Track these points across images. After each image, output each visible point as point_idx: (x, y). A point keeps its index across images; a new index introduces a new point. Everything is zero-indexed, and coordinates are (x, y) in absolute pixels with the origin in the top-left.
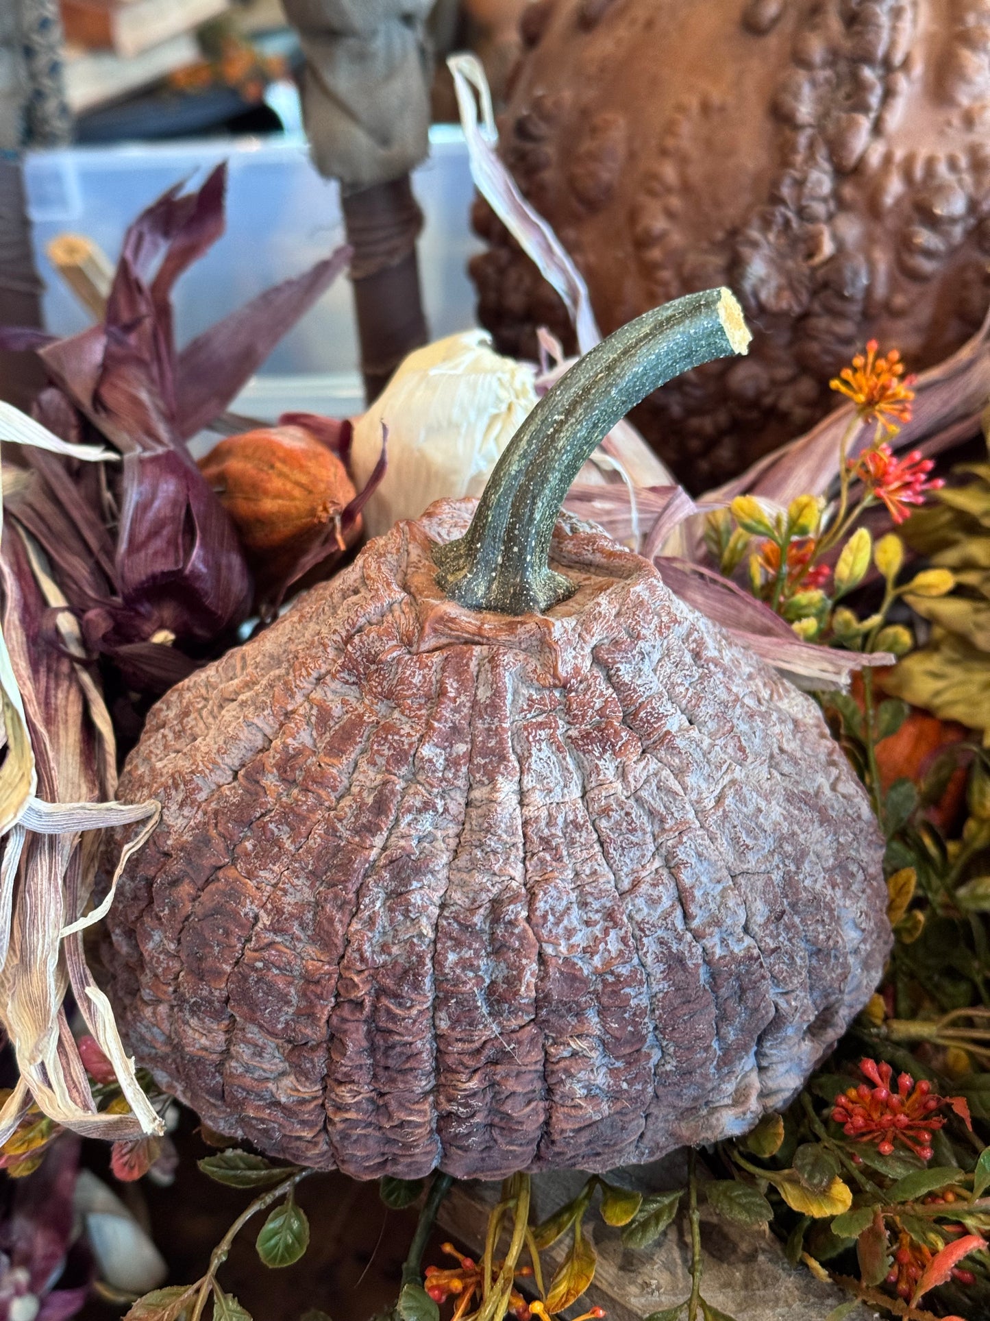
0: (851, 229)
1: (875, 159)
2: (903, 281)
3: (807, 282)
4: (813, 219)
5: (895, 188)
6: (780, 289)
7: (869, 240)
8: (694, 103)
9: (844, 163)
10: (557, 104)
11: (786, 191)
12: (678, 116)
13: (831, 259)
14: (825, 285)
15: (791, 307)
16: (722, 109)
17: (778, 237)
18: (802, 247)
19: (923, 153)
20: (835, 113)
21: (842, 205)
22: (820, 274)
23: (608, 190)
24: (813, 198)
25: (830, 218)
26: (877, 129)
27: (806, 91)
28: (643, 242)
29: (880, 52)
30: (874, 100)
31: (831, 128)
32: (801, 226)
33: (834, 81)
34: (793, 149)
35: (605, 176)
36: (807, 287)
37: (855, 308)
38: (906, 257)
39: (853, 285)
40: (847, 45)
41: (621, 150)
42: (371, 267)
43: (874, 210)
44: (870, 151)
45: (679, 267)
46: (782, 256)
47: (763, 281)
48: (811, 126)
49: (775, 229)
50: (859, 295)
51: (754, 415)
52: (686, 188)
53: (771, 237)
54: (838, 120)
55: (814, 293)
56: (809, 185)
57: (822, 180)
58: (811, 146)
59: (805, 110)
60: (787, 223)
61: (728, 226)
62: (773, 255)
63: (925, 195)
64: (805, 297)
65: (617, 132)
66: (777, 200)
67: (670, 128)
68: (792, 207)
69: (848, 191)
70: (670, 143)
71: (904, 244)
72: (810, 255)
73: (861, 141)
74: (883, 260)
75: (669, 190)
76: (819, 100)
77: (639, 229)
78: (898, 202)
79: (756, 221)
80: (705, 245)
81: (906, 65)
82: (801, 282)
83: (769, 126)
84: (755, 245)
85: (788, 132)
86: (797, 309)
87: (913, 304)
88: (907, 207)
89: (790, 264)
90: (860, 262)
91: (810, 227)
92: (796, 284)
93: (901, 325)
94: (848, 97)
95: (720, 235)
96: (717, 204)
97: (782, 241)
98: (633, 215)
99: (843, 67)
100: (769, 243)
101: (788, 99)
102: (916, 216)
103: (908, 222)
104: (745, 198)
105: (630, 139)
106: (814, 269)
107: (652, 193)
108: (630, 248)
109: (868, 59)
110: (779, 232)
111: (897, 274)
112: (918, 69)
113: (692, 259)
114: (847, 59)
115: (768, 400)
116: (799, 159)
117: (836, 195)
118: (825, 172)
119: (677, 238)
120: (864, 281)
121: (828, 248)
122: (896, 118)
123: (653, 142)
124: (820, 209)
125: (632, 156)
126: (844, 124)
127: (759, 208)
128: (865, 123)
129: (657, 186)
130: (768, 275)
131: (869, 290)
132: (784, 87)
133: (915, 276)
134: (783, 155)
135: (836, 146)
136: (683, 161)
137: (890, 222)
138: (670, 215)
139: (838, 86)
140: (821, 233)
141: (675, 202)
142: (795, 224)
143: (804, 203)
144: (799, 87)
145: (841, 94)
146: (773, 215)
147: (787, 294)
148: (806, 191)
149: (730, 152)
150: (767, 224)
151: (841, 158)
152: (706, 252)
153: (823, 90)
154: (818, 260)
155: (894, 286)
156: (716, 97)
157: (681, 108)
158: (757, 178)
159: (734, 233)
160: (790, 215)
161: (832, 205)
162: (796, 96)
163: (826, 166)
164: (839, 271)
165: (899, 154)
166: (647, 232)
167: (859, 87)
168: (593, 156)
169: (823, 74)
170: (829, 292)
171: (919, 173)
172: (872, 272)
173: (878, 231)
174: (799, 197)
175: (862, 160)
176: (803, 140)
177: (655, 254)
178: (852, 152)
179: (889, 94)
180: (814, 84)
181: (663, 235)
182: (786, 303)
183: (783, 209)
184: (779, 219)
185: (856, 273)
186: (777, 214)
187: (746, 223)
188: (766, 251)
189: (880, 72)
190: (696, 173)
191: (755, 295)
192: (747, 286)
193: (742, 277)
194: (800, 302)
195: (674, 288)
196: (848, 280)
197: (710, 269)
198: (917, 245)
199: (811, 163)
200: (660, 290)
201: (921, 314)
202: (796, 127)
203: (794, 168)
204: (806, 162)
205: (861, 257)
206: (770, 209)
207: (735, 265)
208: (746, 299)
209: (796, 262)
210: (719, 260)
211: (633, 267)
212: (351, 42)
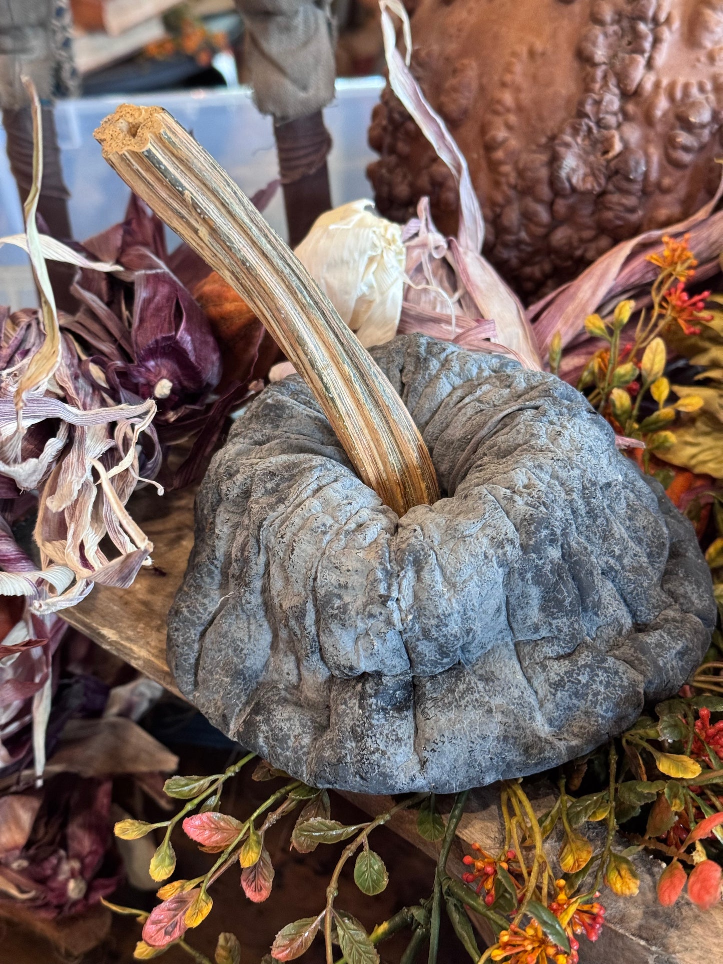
0: (633, 133)
1: (648, 86)
2: (670, 168)
3: (604, 170)
4: (607, 127)
5: (662, 105)
6: (585, 175)
7: (646, 140)
8: (524, 51)
9: (628, 88)
10: (429, 54)
11: (589, 108)
12: (513, 60)
13: (620, 154)
14: (617, 172)
15: (593, 187)
16: (543, 54)
17: (583, 140)
18: (599, 146)
19: (681, 81)
20: (621, 55)
21: (627, 117)
22: (613, 164)
23: (465, 112)
24: (607, 113)
25: (619, 126)
26: (649, 65)
27: (601, 40)
28: (491, 147)
29: (650, 13)
30: (647, 45)
31: (618, 65)
32: (599, 132)
33: (620, 32)
34: (593, 80)
35: (464, 102)
36: (604, 174)
37: (637, 187)
38: (671, 151)
39: (636, 171)
40: (628, 8)
41: (474, 85)
42: (296, 175)
43: (648, 120)
44: (645, 79)
45: (516, 164)
46: (587, 153)
47: (574, 170)
48: (604, 63)
49: (582, 134)
50: (640, 178)
51: (569, 263)
52: (520, 109)
53: (579, 140)
54: (623, 60)
55: (609, 178)
56: (604, 103)
57: (612, 100)
58: (605, 77)
59: (600, 54)
60: (590, 130)
61: (549, 133)
62: (581, 152)
63: (683, 109)
64: (603, 181)
65: (472, 71)
66: (582, 114)
67: (508, 69)
68: (592, 118)
69: (631, 108)
70: (508, 78)
71: (669, 143)
72: (606, 152)
73: (638, 73)
74: (656, 154)
75: (508, 110)
76: (610, 46)
77: (487, 137)
78: (665, 114)
79: (568, 130)
80: (534, 147)
81: (668, 21)
82: (599, 170)
83: (576, 65)
84: (567, 145)
85: (589, 69)
86: (597, 189)
87: (677, 183)
88: (671, 118)
89: (592, 158)
90: (640, 155)
91: (605, 132)
92: (597, 172)
93: (668, 198)
94: (630, 43)
95: (543, 140)
96: (541, 118)
97: (587, 142)
98: (484, 129)
99: (625, 23)
100: (577, 144)
101: (588, 46)
102: (678, 124)
103: (672, 128)
104: (561, 115)
105: (481, 76)
106: (608, 161)
107: (497, 113)
108: (482, 152)
109: (643, 18)
110: (584, 136)
111: (665, 163)
112: (676, 24)
113: (525, 158)
114: (628, 17)
115: (578, 253)
116: (597, 86)
117: (623, 111)
118: (615, 95)
119: (514, 143)
120: (643, 168)
121: (618, 147)
122: (661, 58)
123: (496, 78)
124: (612, 120)
125: (482, 89)
126: (627, 62)
127: (571, 120)
128: (642, 61)
129: (499, 108)
130: (578, 166)
131: (646, 175)
132: (586, 38)
133: (678, 165)
134: (586, 85)
135: (622, 78)
136: (517, 90)
137: (660, 128)
138: (509, 127)
139: (623, 36)
140: (613, 136)
141: (512, 119)
142: (595, 130)
143: (601, 116)
144: (596, 37)
145: (624, 42)
146: (580, 125)
147: (590, 179)
148: (603, 107)
149: (549, 83)
150: (576, 131)
151: (626, 85)
152: (534, 152)
153: (612, 39)
154: (611, 155)
155: (663, 172)
156: (539, 46)
157: (514, 54)
158: (569, 101)
159: (553, 138)
160: (592, 124)
161: (620, 117)
162: (594, 44)
163: (616, 91)
164: (626, 162)
165: (665, 82)
166: (494, 139)
167: (637, 36)
168: (455, 89)
169: (612, 29)
170: (619, 177)
171: (678, 94)
172: (648, 163)
173: (652, 134)
174: (597, 113)
175: (640, 85)
176: (599, 73)
177: (499, 154)
178: (632, 81)
179: (657, 41)
180: (606, 35)
181: (505, 141)
182: (589, 185)
183: (586, 120)
184: (585, 128)
185: (637, 163)
186: (583, 123)
187: (561, 131)
188: (576, 149)
189: (651, 26)
190: (526, 98)
191: (569, 180)
192: (563, 174)
193: (560, 167)
194: (599, 184)
195: (513, 178)
196: (633, 168)
197: (537, 164)
198: (679, 143)
199: (605, 89)
200: (503, 180)
201: (682, 190)
202: (595, 65)
203: (595, 93)
204: (601, 88)
205: (641, 153)
206: (578, 121)
207: (554, 160)
208: (562, 183)
209: (596, 157)
210: (544, 157)
211: (484, 164)
212: (280, 19)
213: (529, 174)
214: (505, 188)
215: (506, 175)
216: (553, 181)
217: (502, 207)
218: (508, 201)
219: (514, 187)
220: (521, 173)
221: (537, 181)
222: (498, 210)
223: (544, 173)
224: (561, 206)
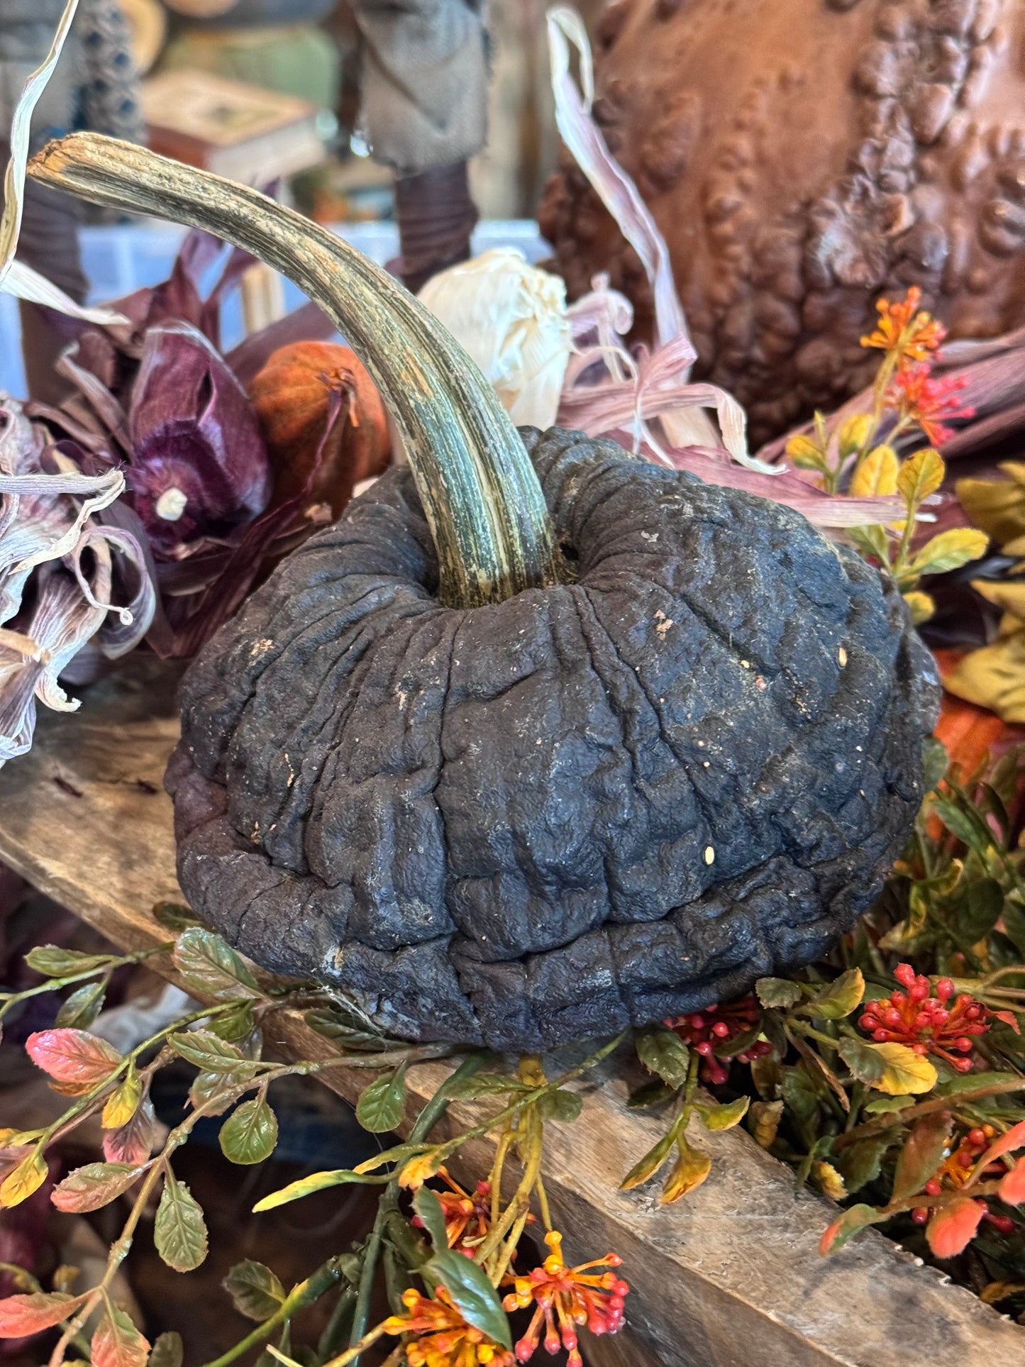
0: (932, 201)
1: (957, 132)
2: (985, 257)
3: (882, 252)
4: (891, 189)
5: (977, 161)
6: (856, 261)
7: (951, 212)
8: (772, 77)
9: (926, 132)
10: (632, 88)
11: (865, 159)
12: (757, 91)
13: (910, 230)
14: (903, 256)
15: (866, 278)
16: (801, 82)
17: (854, 208)
18: (879, 218)
19: (1008, 126)
20: (918, 84)
21: (923, 177)
22: (898, 245)
23: (680, 167)
24: (893, 167)
25: (910, 188)
26: (961, 101)
27: (888, 61)
28: (713, 217)
29: (965, 25)
30: (958, 69)
31: (912, 97)
32: (879, 196)
33: (918, 52)
34: (874, 119)
35: (678, 152)
36: (883, 258)
37: (933, 280)
38: (987, 228)
39: (932, 254)
40: (931, 19)
41: (696, 128)
42: (422, 262)
43: (956, 183)
44: (953, 121)
45: (751, 242)
46: (859, 227)
47: (838, 252)
48: (892, 96)
49: (852, 198)
50: (938, 266)
52: (761, 160)
53: (848, 207)
54: (921, 90)
55: (891, 265)
56: (889, 153)
57: (901, 149)
58: (892, 116)
59: (887, 80)
60: (865, 192)
61: (803, 197)
62: (850, 226)
63: (1010, 167)
64: (881, 269)
65: (692, 109)
66: (854, 168)
67: (748, 102)
68: (870, 174)
69: (929, 163)
70: (746, 116)
71: (986, 215)
72: (888, 226)
73: (943, 111)
74: (964, 232)
75: (744, 163)
76: (902, 71)
77: (711, 203)
78: (981, 175)
79: (833, 192)
80: (779, 218)
81: (992, 38)
82: (877, 253)
83: (849, 99)
84: (830, 214)
85: (868, 103)
86: (873, 281)
87: (995, 280)
88: (990, 180)
89: (867, 235)
90: (940, 232)
91: (888, 196)
92: (873, 257)
93: (981, 303)
94: (932, 68)
95: (794, 207)
96: (792, 175)
97: (860, 211)
98: (705, 193)
99: (927, 40)
100: (845, 213)
101: (869, 69)
102: (999, 188)
103: (992, 194)
104: (822, 170)
105: (706, 115)
106: (892, 240)
107: (727, 167)
108: (700, 225)
109: (952, 31)
110: (857, 202)
111: (978, 247)
112: (1004, 44)
113: (765, 233)
114: (931, 30)
115: (839, 381)
116: (879, 128)
117: (917, 166)
118: (906, 142)
119: (750, 212)
120: (943, 252)
121: (906, 219)
122: (980, 91)
123: (729, 116)
124: (900, 179)
125: (707, 132)
126: (926, 93)
127: (837, 177)
128: (948, 94)
129: (731, 159)
130: (844, 246)
131: (948, 262)
132: (866, 57)
133: (997, 250)
134: (863, 127)
135: (917, 116)
136: (759, 133)
137: (972, 195)
138: (744, 187)
139: (921, 58)
140: (899, 203)
141: (749, 175)
142: (873, 192)
143: (883, 171)
144: (881, 56)
145: (924, 66)
146: (851, 183)
147: (862, 267)
148: (886, 159)
149: (807, 124)
150: (844, 192)
151: (923, 128)
152: (780, 225)
153: (906, 62)
154: (896, 230)
155: (974, 261)
156: (795, 70)
157: (759, 82)
158: (836, 150)
159: (808, 204)
160: (869, 184)
161: (912, 176)
162: (878, 65)
163: (908, 136)
164: (918, 241)
165: (983, 126)
166: (719, 204)
167: (943, 56)
168: (665, 134)
169: (906, 46)
170: (907, 264)
171: (1003, 146)
172: (952, 243)
173: (960, 204)
174: (878, 165)
175: (944, 130)
176: (884, 108)
177: (727, 228)
178: (933, 122)
179: (973, 66)
180: (897, 54)
181: (737, 207)
182: (860, 274)
183: (861, 177)
184: (857, 189)
185: (935, 243)
186: (855, 182)
187: (823, 192)
188: (842, 220)
189: (965, 45)
190: (772, 146)
191: (830, 265)
192: (821, 256)
193: (817, 246)
194: (876, 274)
195: (746, 263)
196: (927, 249)
197: (783, 241)
198: (1000, 217)
199: (891, 132)
200: (730, 266)
201: (1001, 292)
202: (877, 97)
203: (874, 137)
204: (886, 131)
205: (942, 229)
206: (847, 177)
207: (810, 235)
208: (819, 269)
209: (873, 234)
210: (793, 233)
211: (703, 244)
212: (412, 19)
213: (770, 257)
214: (733, 280)
215: (735, 259)
216: (806, 267)
217: (727, 307)
218: (737, 299)
219: (747, 278)
220: (757, 256)
221: (781, 267)
222: (720, 312)
223: (792, 255)
224: (817, 305)
